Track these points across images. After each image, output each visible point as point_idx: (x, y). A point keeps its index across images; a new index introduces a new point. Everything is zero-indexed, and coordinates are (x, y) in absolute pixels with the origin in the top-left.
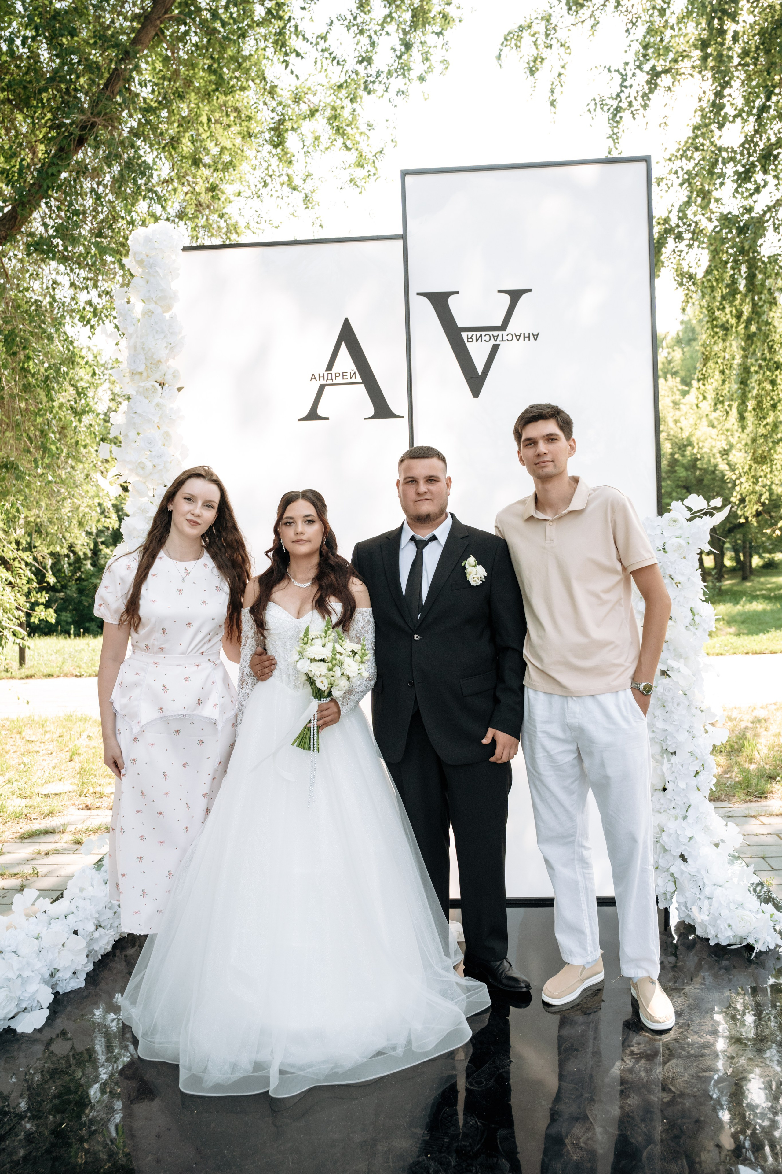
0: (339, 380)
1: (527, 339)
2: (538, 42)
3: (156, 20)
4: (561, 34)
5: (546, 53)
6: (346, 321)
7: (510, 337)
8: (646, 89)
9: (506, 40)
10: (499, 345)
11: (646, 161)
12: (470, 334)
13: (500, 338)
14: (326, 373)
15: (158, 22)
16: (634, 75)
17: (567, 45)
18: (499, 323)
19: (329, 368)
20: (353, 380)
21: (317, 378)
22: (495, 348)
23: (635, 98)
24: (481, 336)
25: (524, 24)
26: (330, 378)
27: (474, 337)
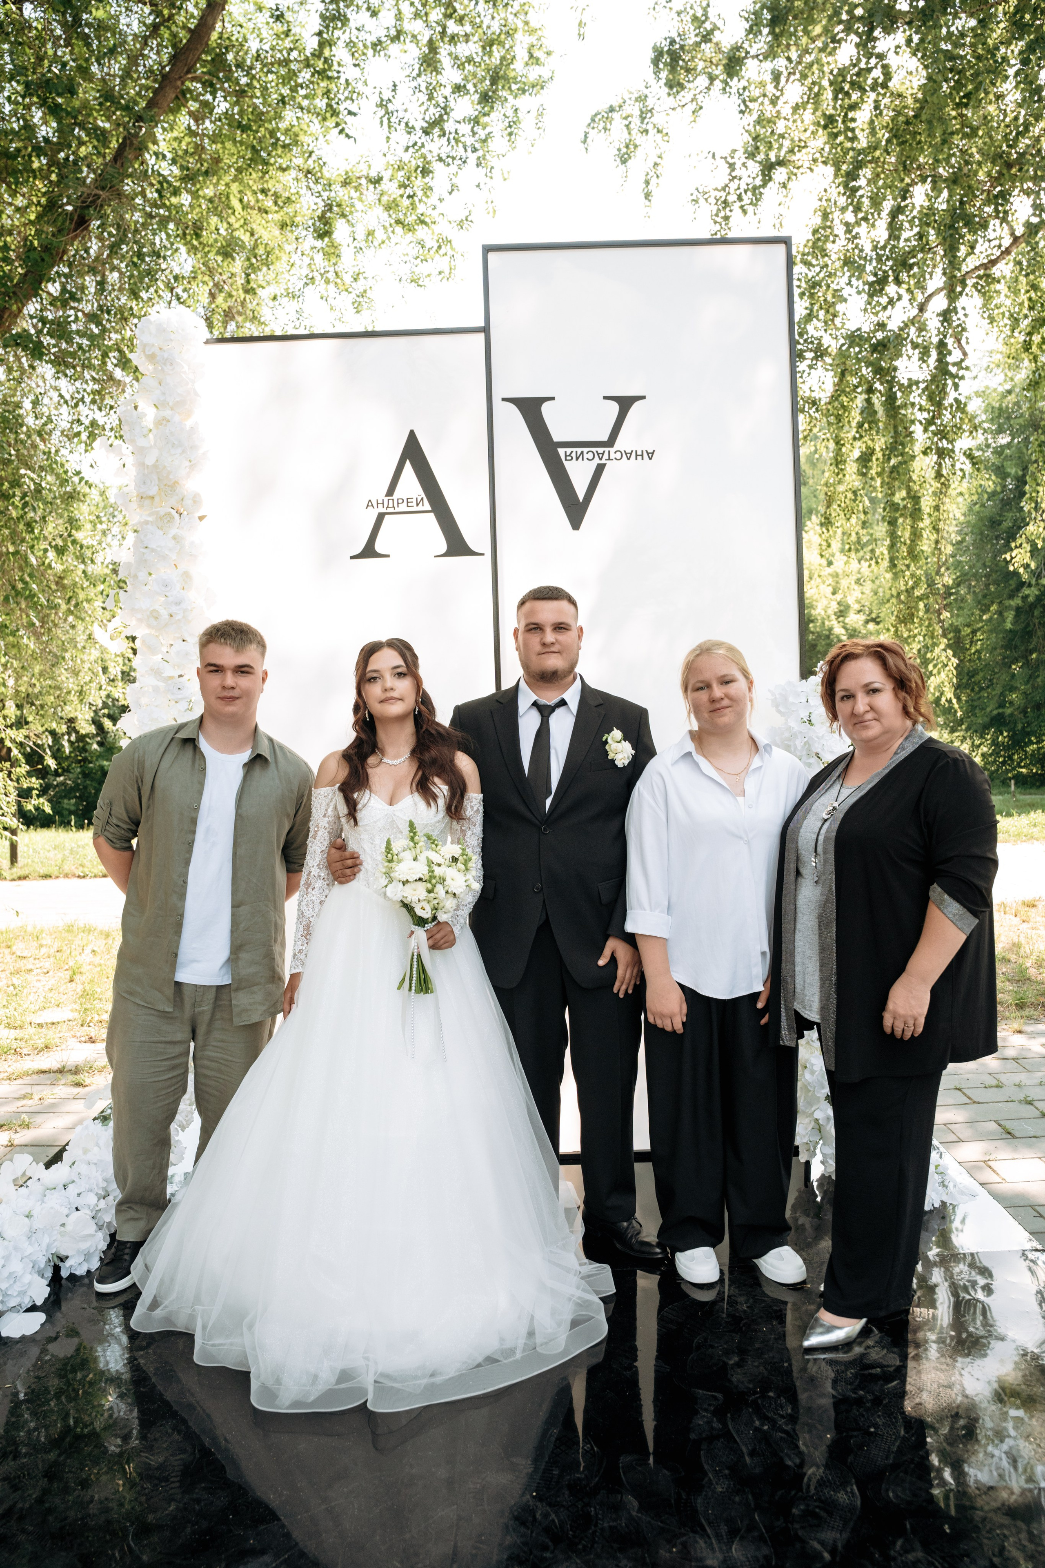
0: (403, 508)
1: (639, 458)
2: (632, 126)
3: (176, 80)
4: (658, 119)
5: (639, 139)
6: (412, 435)
7: (618, 455)
8: (758, 182)
9: (593, 120)
10: (604, 465)
11: (785, 243)
12: (569, 450)
13: (606, 456)
14: (386, 499)
15: (179, 83)
16: (744, 164)
17: (665, 131)
18: (605, 438)
19: (390, 492)
20: (420, 508)
21: (375, 505)
22: (600, 469)
23: (746, 192)
24: (582, 453)
25: (615, 104)
26: (391, 505)
27: (574, 455)
